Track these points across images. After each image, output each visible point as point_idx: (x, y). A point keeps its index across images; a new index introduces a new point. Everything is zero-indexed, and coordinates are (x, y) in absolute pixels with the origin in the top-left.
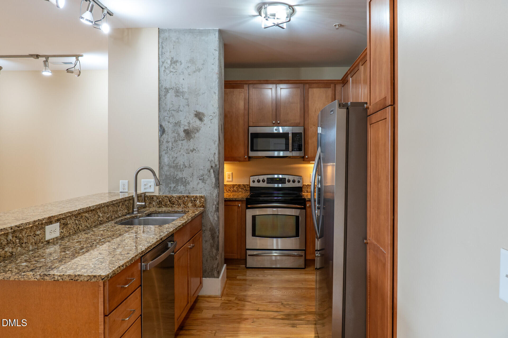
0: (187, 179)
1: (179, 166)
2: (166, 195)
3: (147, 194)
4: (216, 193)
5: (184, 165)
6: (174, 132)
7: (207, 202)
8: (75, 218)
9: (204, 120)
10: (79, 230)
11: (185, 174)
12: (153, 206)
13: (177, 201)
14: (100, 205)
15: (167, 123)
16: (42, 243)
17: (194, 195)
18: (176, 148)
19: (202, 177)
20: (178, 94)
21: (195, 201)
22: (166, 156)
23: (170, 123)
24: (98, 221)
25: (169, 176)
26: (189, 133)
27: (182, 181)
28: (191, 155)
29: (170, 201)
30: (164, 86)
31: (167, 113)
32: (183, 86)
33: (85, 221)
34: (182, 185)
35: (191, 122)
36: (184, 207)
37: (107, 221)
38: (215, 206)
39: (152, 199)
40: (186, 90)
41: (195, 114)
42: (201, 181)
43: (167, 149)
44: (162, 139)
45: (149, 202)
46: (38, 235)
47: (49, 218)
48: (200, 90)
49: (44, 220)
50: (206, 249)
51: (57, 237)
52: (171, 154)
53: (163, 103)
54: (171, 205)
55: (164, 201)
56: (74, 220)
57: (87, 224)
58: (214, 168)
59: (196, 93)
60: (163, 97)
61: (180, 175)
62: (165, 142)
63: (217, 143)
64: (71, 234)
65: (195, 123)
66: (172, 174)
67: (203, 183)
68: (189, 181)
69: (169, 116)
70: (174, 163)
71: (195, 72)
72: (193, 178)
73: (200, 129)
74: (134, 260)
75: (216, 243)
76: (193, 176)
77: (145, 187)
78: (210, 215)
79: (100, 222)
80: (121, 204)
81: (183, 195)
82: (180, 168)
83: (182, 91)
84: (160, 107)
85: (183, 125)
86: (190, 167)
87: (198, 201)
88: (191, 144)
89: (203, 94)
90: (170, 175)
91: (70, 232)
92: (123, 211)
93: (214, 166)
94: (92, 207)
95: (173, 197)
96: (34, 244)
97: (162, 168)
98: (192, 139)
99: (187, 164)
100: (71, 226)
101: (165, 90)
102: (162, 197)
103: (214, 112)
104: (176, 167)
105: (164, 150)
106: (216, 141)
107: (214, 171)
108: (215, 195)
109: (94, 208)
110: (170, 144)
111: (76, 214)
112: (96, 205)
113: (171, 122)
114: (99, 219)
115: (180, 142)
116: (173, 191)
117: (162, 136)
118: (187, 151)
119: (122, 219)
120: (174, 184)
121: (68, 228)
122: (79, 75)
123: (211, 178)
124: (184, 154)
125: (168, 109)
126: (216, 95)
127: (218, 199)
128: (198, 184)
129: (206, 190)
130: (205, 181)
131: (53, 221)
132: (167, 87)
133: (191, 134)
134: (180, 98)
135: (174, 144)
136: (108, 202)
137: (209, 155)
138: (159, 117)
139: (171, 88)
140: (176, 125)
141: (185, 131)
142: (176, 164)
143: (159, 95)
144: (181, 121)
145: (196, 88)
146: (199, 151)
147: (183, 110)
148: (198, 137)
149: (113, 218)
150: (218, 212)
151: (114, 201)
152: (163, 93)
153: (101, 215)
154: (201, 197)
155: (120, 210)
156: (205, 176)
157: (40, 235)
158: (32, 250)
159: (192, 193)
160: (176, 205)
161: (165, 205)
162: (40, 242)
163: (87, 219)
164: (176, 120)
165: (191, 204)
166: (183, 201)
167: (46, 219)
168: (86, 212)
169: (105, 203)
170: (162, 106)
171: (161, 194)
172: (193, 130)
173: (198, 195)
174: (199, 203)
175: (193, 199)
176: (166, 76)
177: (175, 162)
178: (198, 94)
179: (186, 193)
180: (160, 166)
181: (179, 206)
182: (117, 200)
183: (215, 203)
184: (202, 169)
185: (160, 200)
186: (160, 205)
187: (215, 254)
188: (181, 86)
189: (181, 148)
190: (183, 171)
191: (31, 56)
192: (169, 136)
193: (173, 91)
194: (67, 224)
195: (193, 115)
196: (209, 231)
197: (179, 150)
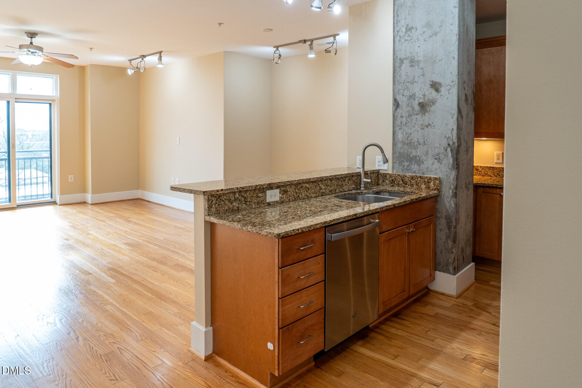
0: (421, 158)
1: (413, 143)
2: (399, 174)
3: (381, 172)
4: (454, 175)
5: (418, 142)
6: (408, 106)
7: (443, 185)
8: (295, 187)
9: (441, 91)
10: (299, 198)
11: (419, 152)
12: (386, 185)
13: (410, 181)
14: (322, 178)
15: (401, 96)
16: (264, 204)
17: (427, 176)
18: (410, 123)
19: (438, 156)
20: (413, 64)
21: (428, 182)
22: (400, 132)
23: (404, 97)
24: (320, 192)
25: (403, 154)
26: (424, 106)
27: (416, 160)
28: (426, 131)
29: (402, 181)
30: (399, 57)
31: (402, 86)
32: (418, 54)
33: (305, 191)
34: (416, 164)
35: (427, 93)
36: (417, 188)
37: (330, 193)
38: (452, 190)
39: (385, 177)
40: (421, 58)
41: (431, 85)
42: (437, 161)
43: (401, 124)
44: (396, 114)
45: (382, 180)
46: (260, 197)
47: (269, 184)
48: (436, 57)
49: (264, 185)
50: (440, 239)
51: (277, 201)
52: (405, 130)
53: (397, 75)
54: (404, 185)
55: (397, 180)
56: (294, 189)
57: (308, 194)
58: (452, 146)
59: (432, 61)
60: (398, 68)
61: (414, 153)
62: (399, 117)
63: (455, 117)
64: (291, 200)
65: (430, 94)
66: (406, 151)
67: (439, 163)
68: (423, 159)
69: (403, 88)
70: (407, 140)
71: (431, 37)
72: (427, 157)
73: (436, 102)
74: (313, 228)
75: (453, 234)
76: (428, 154)
77: (380, 164)
78: (445, 200)
79: (322, 194)
80: (347, 179)
81: (416, 175)
82: (414, 145)
83: (417, 60)
84: (395, 79)
85: (418, 97)
86: (425, 144)
87: (432, 183)
88: (427, 119)
89: (440, 61)
90: (404, 152)
91: (290, 199)
92: (350, 186)
93: (451, 143)
94: (312, 179)
95: (406, 177)
96: (256, 203)
97: (396, 145)
98: (427, 113)
99: (421, 141)
100: (290, 193)
101: (399, 61)
102: (395, 176)
103: (453, 80)
104: (410, 144)
105: (399, 126)
106: (454, 114)
107: (451, 150)
108: (452, 178)
109: (315, 180)
110: (404, 119)
111: (296, 184)
112: (317, 178)
113: (405, 95)
114: (321, 191)
115: (414, 117)
116: (407, 170)
117: (396, 110)
118: (421, 126)
119: (345, 194)
120: (408, 162)
121: (288, 195)
122: (335, 54)
123: (448, 158)
124: (419, 129)
125: (403, 81)
126: (455, 61)
127: (455, 183)
128: (433, 164)
129: (442, 172)
130: (440, 161)
131: (274, 187)
132: (402, 58)
133: (426, 107)
134: (415, 68)
135: (408, 119)
136: (330, 176)
137: (446, 131)
138: (393, 90)
139: (406, 58)
140: (410, 98)
141: (420, 104)
142: (410, 140)
143: (394, 67)
144: (415, 93)
145: (433, 55)
146: (435, 127)
147: (417, 81)
148: (434, 111)
149: (337, 191)
150: (456, 199)
151: (339, 175)
152: (397, 65)
153: (323, 187)
154: (436, 179)
155: (346, 185)
156: (440, 155)
157: (262, 197)
158: (255, 208)
159: (426, 174)
160: (408, 185)
161: (397, 184)
162: (261, 203)
163: (307, 189)
164: (411, 93)
165: (424, 186)
166: (416, 181)
167: (266, 185)
168: (307, 183)
169: (327, 177)
170: (396, 79)
171: (395, 172)
172: (429, 102)
173: (432, 176)
174: (433, 186)
175: (426, 180)
176: (400, 46)
177: (409, 139)
178: (435, 61)
179: (420, 173)
180: (393, 143)
181: (411, 187)
182: (341, 175)
183: (452, 187)
184: (437, 147)
185: (393, 178)
186: (393, 184)
187: (451, 246)
188: (416, 54)
189: (415, 123)
190: (417, 148)
191: (300, 42)
192: (404, 110)
193: (408, 61)
194: (287, 191)
195: (428, 86)
196: (445, 219)
197: (413, 125)
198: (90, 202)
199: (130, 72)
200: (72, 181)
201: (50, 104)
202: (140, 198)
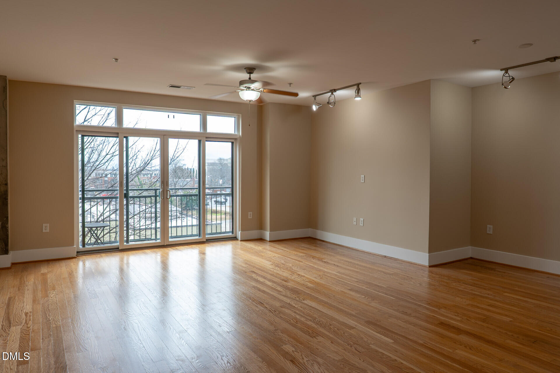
191: (547, 60)
198: (268, 239)
199: (314, 108)
200: (251, 217)
201: (232, 143)
202: (311, 236)
